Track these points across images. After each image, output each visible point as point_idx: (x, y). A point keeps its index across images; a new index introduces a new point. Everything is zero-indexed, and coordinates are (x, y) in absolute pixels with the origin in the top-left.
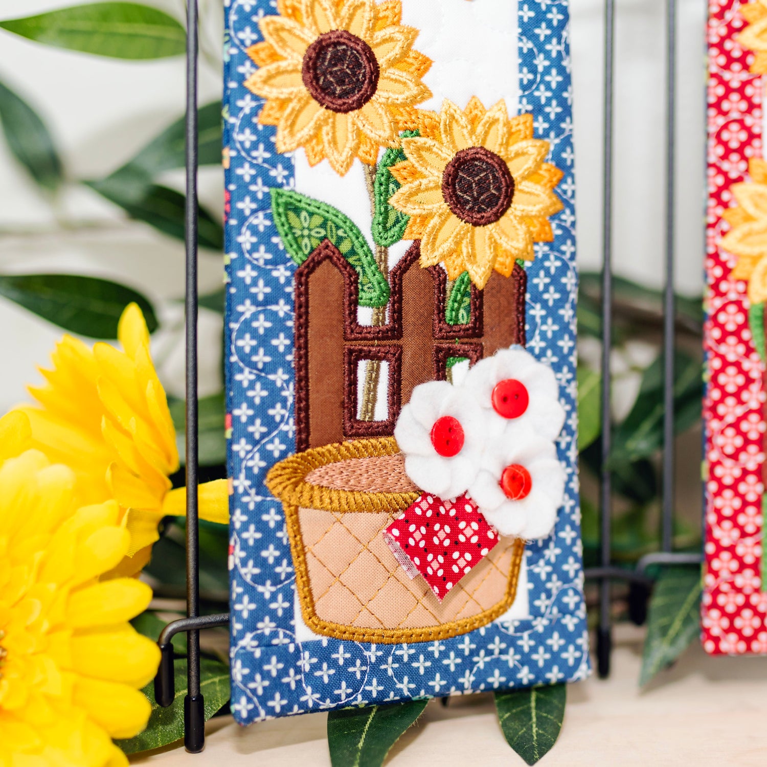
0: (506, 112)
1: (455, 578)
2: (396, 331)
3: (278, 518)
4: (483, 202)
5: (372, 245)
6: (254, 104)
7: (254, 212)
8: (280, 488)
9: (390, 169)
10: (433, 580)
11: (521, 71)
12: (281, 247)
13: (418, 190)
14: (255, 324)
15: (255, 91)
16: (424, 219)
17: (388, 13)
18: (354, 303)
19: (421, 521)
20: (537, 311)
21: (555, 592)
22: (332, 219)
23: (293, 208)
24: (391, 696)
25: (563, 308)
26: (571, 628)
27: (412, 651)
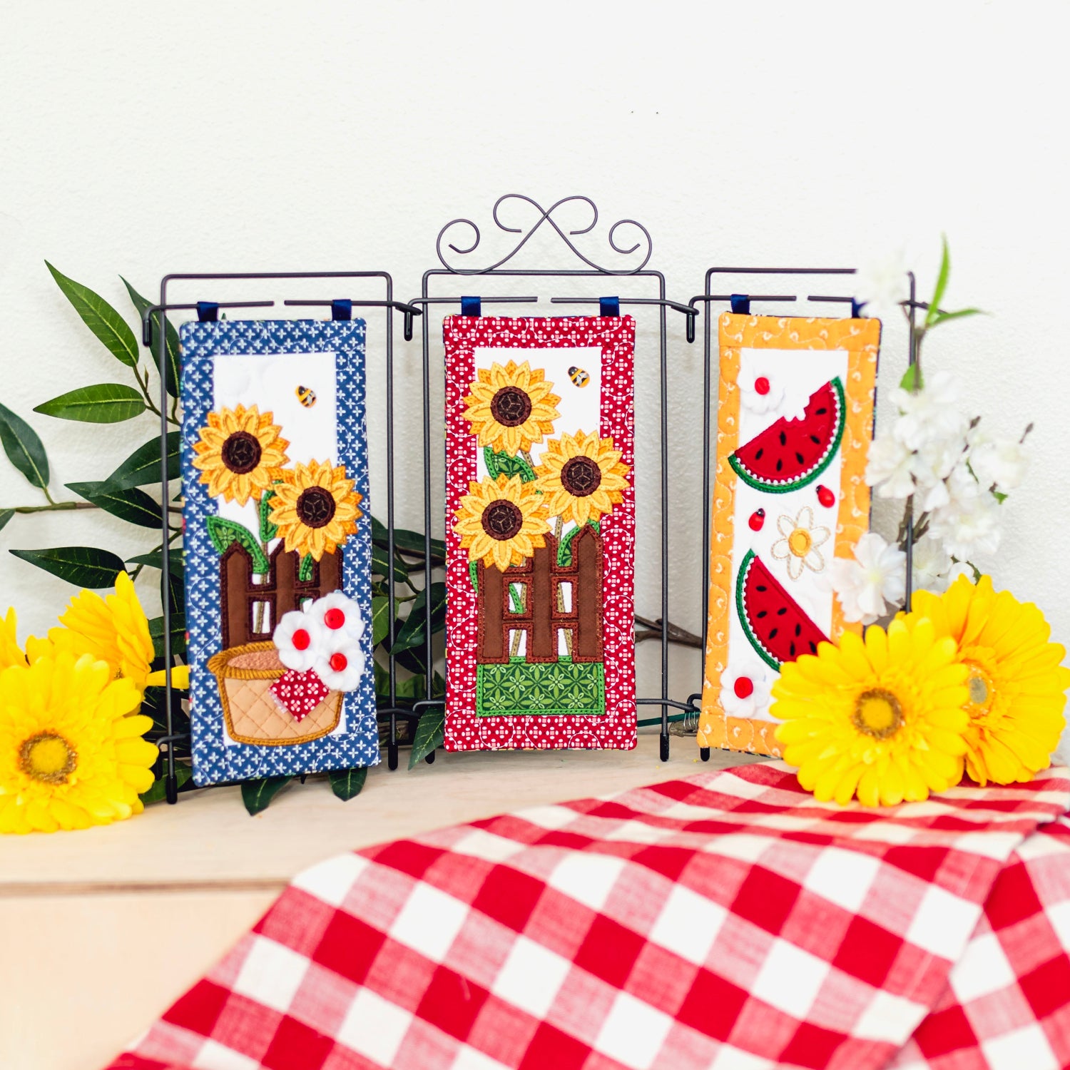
0: (331, 466)
1: (307, 712)
2: (273, 585)
3: (214, 684)
4: (319, 515)
5: (260, 542)
6: (197, 474)
7: (198, 529)
8: (215, 669)
9: (269, 502)
10: (294, 713)
11: (338, 443)
12: (213, 546)
13: (284, 512)
14: (200, 586)
15: (198, 467)
16: (287, 527)
17: (266, 419)
18: (251, 573)
19: (287, 683)
20: (349, 572)
21: (360, 719)
22: (238, 530)
23: (218, 526)
24: (274, 773)
25: (364, 569)
26: (370, 738)
27: (285, 750)
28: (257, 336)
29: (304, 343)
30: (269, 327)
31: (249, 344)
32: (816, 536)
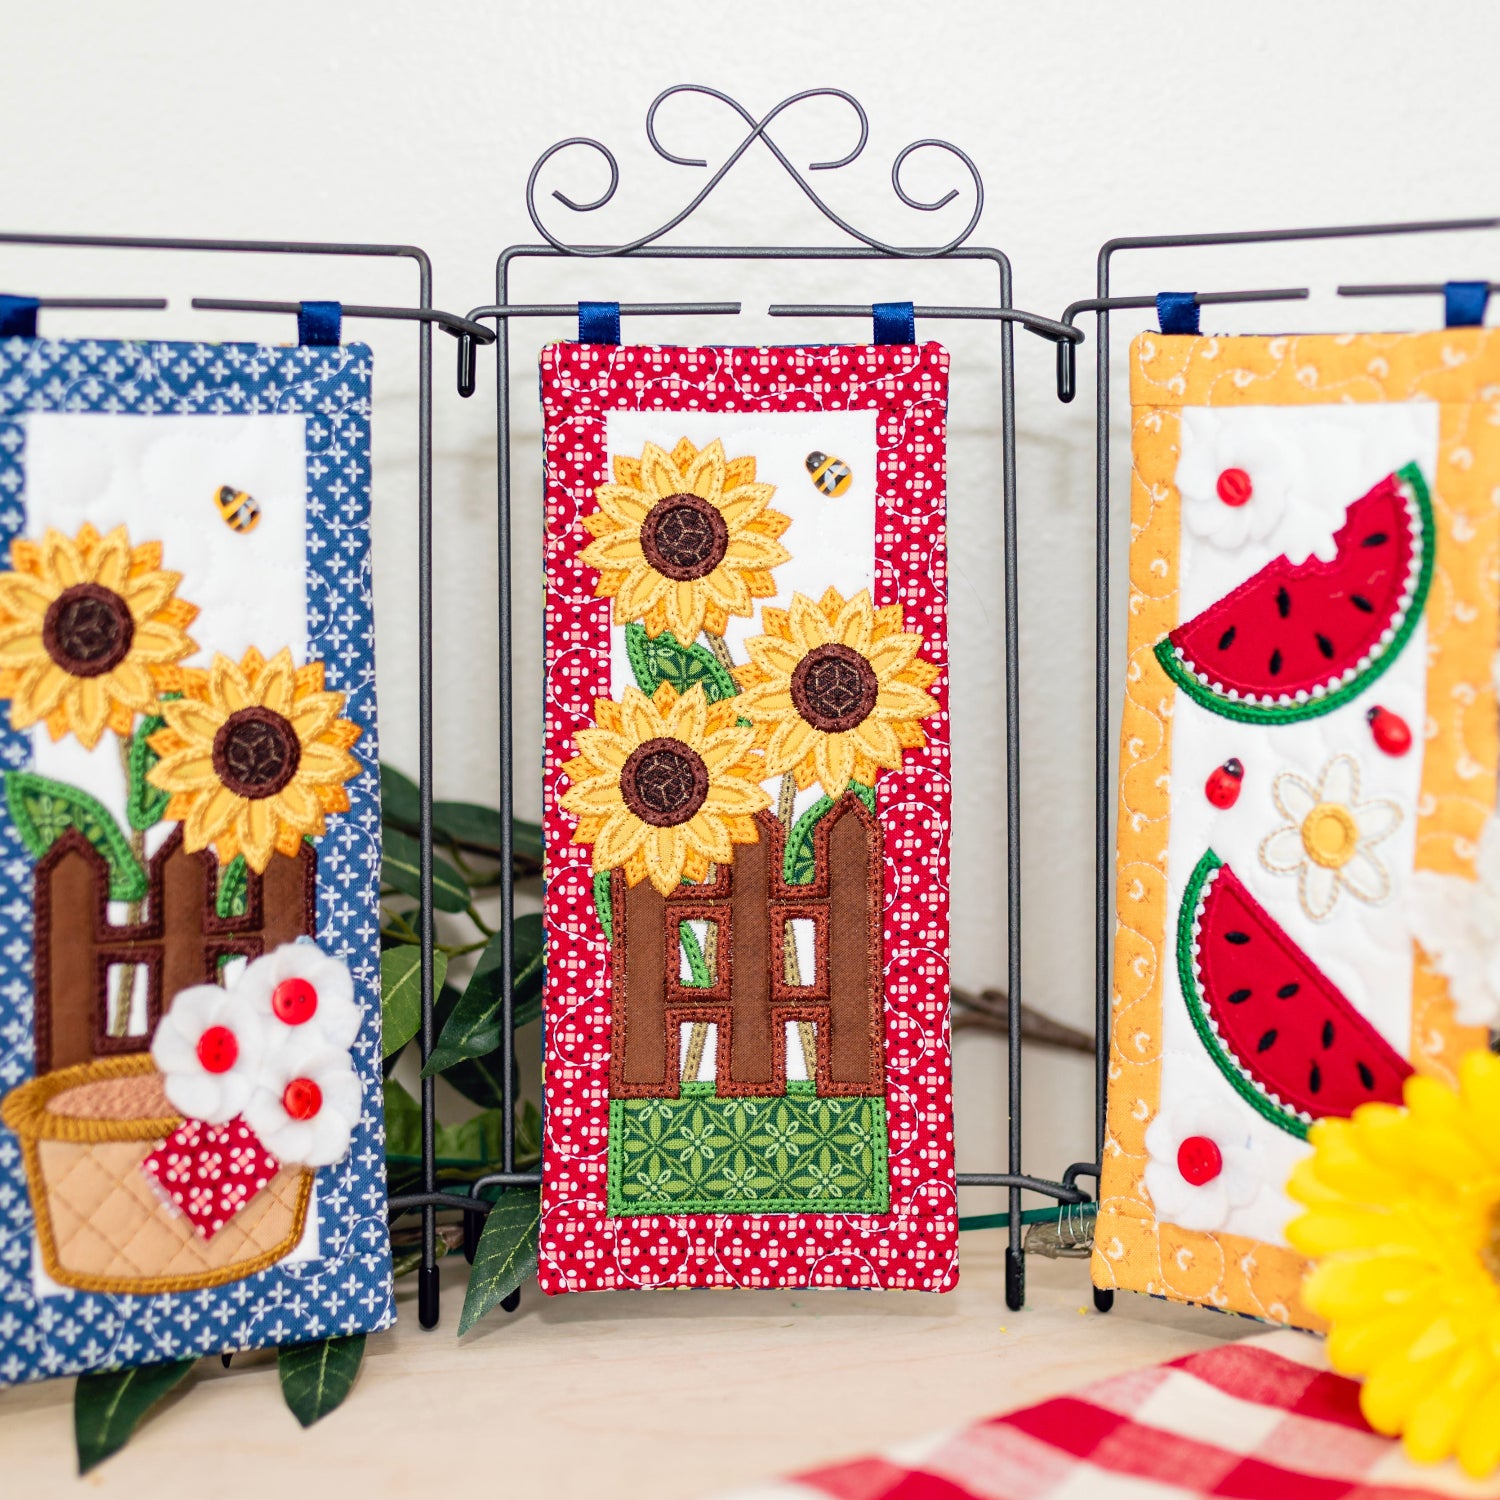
0: (291, 662)
1: (227, 1216)
2: (156, 928)
3: (14, 1154)
4: (262, 771)
5: (127, 831)
8: (17, 1119)
9: (151, 740)
10: (198, 1219)
11: (309, 612)
12: (18, 840)
16: (190, 795)
17: (147, 557)
18: (105, 901)
19: (184, 1150)
20: (330, 895)
21: (351, 1226)
22: (77, 804)
23: (32, 793)
24: (151, 1356)
25: (362, 889)
26: (372, 1268)
27: (176, 1303)
28: (129, 374)
29: (236, 392)
30: (156, 355)
31: (110, 391)
32: (1368, 822)
